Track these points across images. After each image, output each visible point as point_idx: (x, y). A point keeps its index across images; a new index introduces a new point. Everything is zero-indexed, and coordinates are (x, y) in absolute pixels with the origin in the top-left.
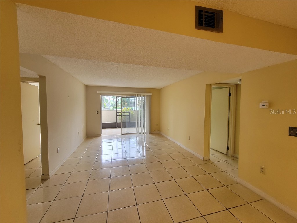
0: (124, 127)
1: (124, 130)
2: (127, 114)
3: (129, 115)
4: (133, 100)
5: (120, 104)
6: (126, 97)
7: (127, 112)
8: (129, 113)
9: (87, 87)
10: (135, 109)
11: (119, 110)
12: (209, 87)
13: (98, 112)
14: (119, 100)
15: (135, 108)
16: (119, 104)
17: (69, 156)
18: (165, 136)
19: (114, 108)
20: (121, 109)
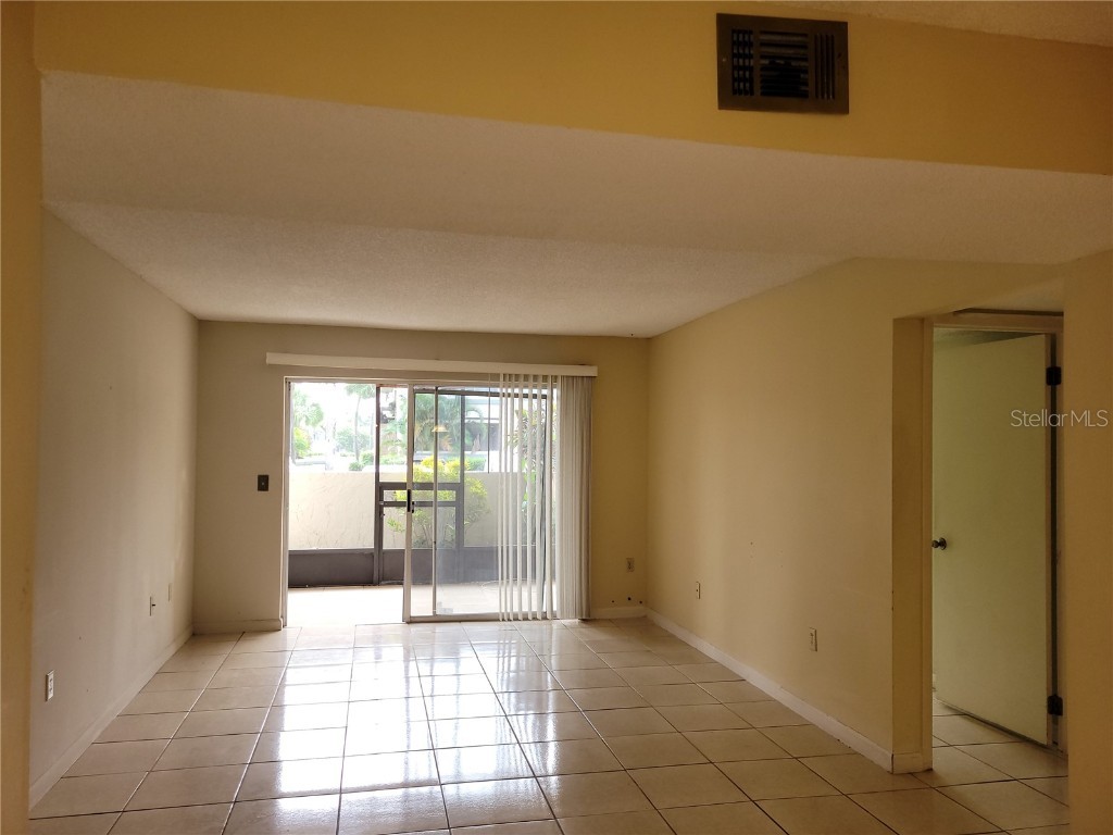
0: (423, 578)
1: (422, 600)
2: (446, 495)
3: (459, 504)
4: (483, 408)
5: (403, 437)
6: (437, 392)
7: (445, 486)
8: (459, 487)
9: (205, 330)
10: (495, 468)
11: (394, 470)
12: (914, 332)
13: (263, 483)
14: (393, 406)
15: (492, 462)
16: (396, 433)
17: (98, 733)
18: (680, 633)
19: (361, 463)
20: (404, 469)
